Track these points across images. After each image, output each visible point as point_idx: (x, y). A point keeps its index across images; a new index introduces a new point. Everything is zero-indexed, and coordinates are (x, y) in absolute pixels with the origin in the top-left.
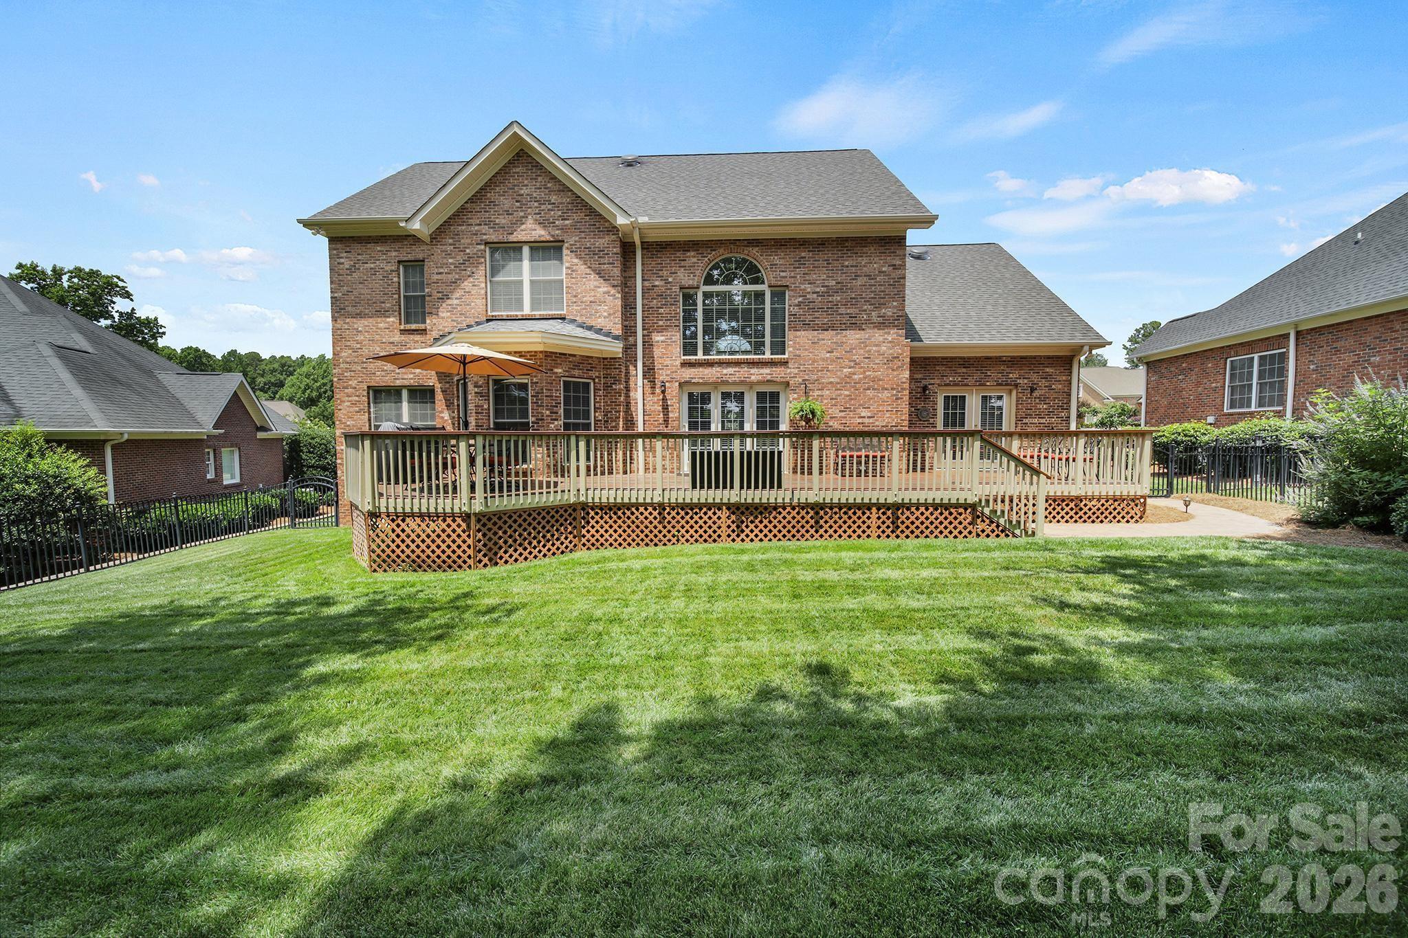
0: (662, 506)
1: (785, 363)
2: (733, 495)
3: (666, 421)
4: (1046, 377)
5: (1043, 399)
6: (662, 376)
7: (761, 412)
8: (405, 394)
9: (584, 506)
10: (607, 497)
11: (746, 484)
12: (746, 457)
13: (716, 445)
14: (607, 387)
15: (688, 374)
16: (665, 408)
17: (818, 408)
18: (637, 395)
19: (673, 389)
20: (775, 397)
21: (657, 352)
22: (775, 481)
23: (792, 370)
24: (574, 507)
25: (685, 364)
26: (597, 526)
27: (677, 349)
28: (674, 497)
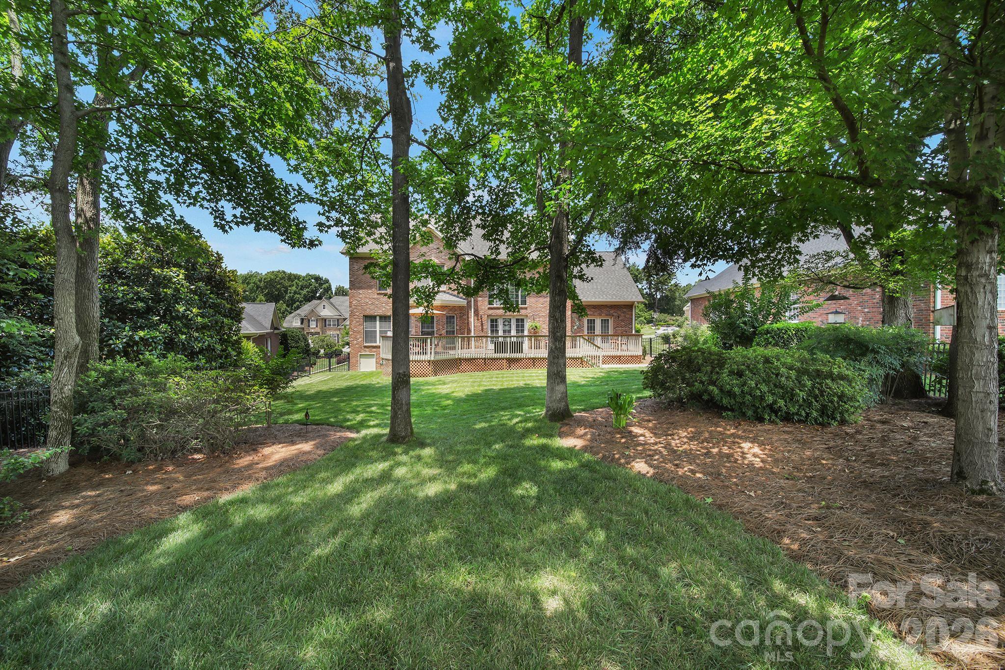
0: (485, 359)
1: (526, 308)
2: (508, 355)
3: (482, 329)
4: (624, 312)
5: (622, 321)
6: (481, 313)
7: (517, 326)
8: (378, 318)
9: (460, 359)
10: (468, 356)
11: (512, 352)
12: (512, 343)
13: (501, 339)
14: (461, 317)
15: (491, 312)
16: (482, 325)
17: (538, 325)
18: (472, 320)
19: (485, 318)
20: (522, 320)
21: (479, 304)
22: (521, 350)
23: (529, 311)
24: (457, 359)
25: (489, 308)
26: (464, 366)
27: (487, 303)
28: (488, 356)
